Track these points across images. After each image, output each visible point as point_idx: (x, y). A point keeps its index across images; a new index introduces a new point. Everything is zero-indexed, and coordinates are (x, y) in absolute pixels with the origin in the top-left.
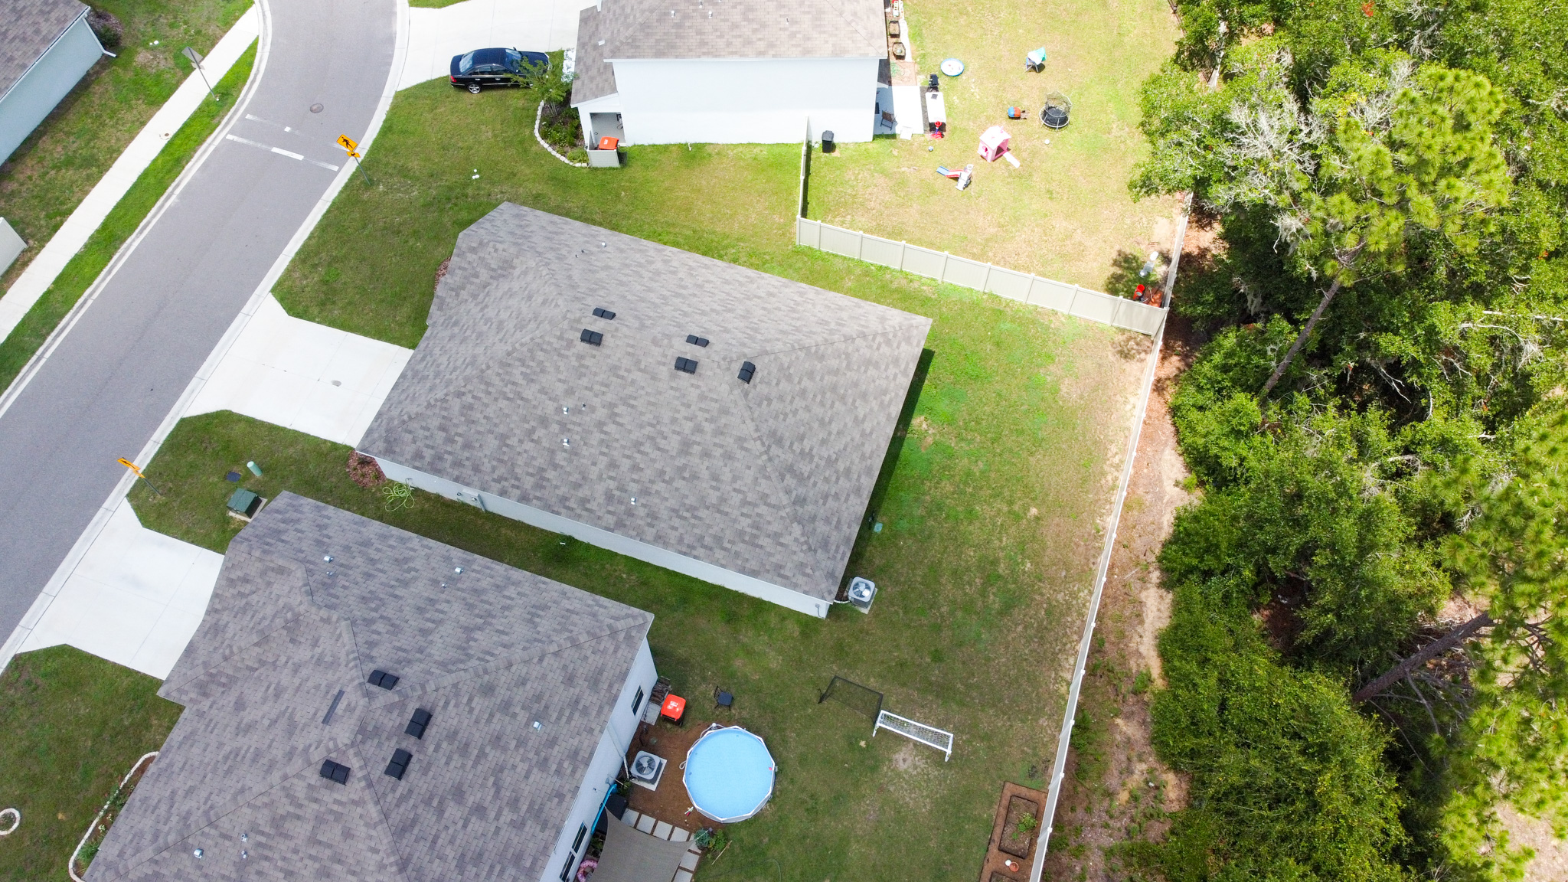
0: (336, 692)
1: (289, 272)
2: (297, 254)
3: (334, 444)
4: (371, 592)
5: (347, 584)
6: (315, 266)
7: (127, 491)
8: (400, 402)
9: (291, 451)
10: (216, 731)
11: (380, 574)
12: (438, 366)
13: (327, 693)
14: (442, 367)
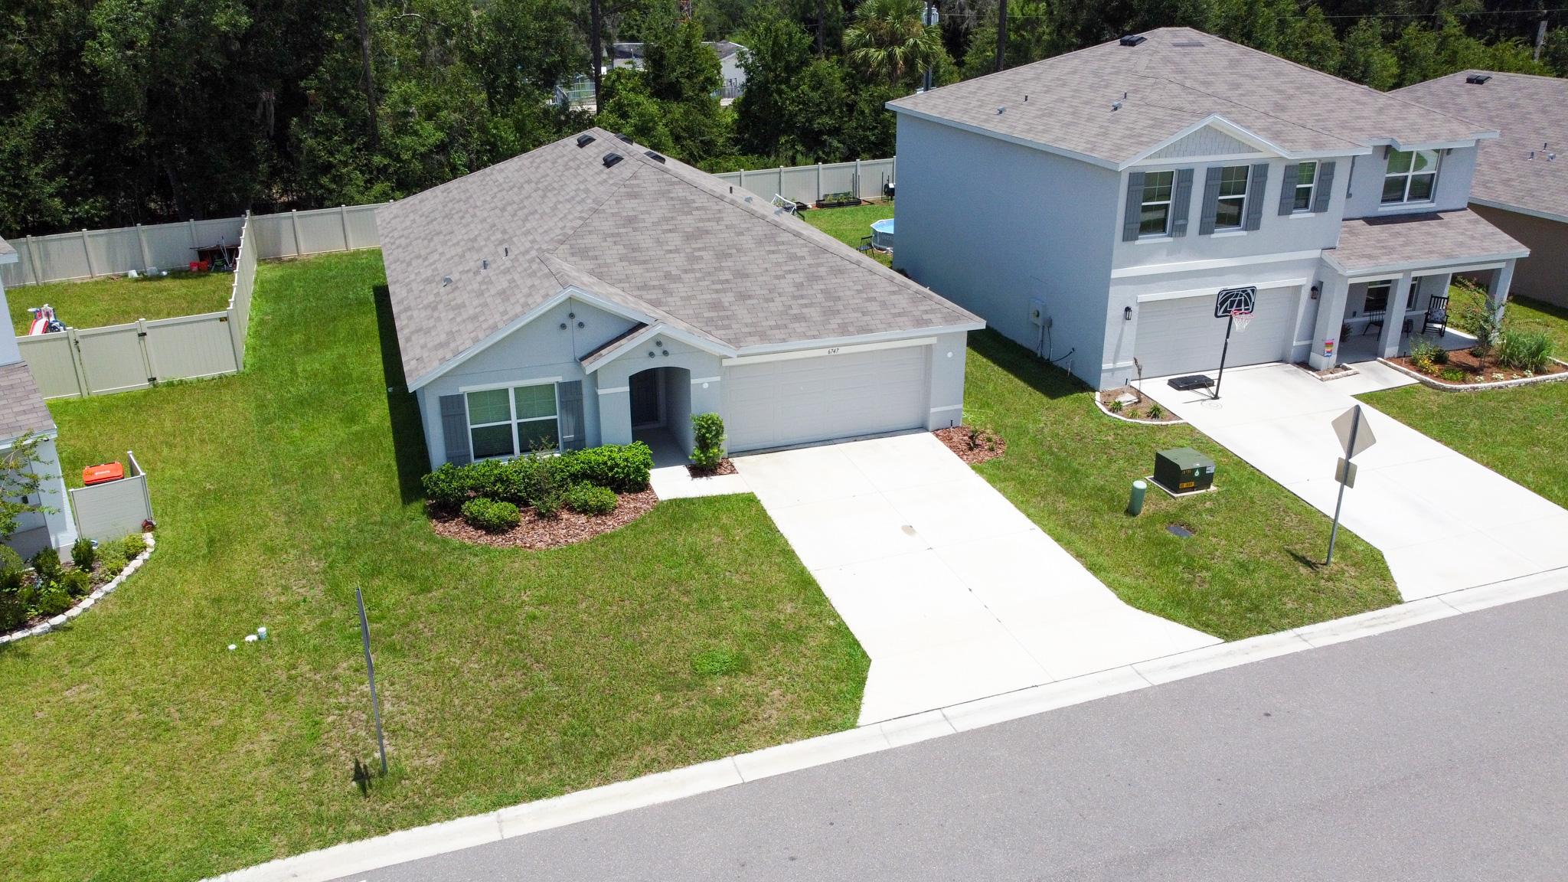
1: (776, 736)
2: (719, 756)
3: (991, 482)
4: (1095, 91)
5: (1114, 95)
6: (719, 704)
7: (1398, 608)
8: (884, 305)
9: (1061, 507)
11: (1075, 104)
12: (799, 286)
14: (798, 278)
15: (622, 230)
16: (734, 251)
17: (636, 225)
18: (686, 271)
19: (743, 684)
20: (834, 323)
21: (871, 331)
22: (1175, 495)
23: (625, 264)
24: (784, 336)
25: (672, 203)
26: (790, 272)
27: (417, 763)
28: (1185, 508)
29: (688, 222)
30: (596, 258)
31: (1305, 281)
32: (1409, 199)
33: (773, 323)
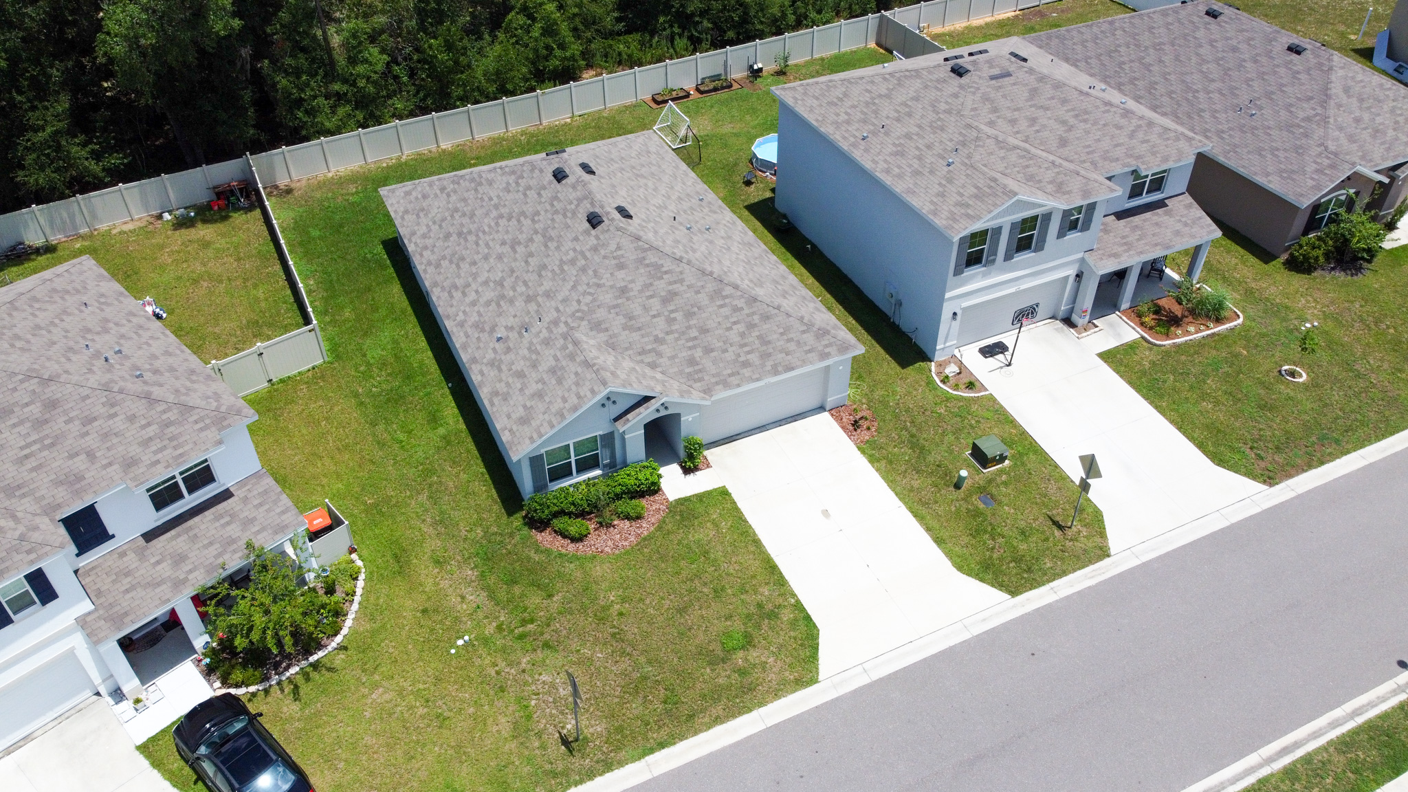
0: (993, 82)
1: (777, 694)
2: (750, 710)
3: (871, 462)
4: (934, 133)
5: (948, 143)
6: (742, 672)
7: (1107, 561)
9: (916, 484)
10: (1087, 143)
11: (920, 146)
12: (742, 335)
13: (1000, 87)
14: (741, 328)
15: (620, 301)
16: (696, 309)
17: (627, 295)
18: (667, 333)
19: (754, 655)
20: (769, 364)
21: (793, 369)
22: (984, 471)
23: (627, 332)
24: (737, 382)
25: (648, 269)
26: (735, 323)
27: (591, 730)
28: (990, 481)
29: (661, 286)
30: (607, 330)
31: (1071, 272)
32: (1147, 193)
33: (729, 371)
